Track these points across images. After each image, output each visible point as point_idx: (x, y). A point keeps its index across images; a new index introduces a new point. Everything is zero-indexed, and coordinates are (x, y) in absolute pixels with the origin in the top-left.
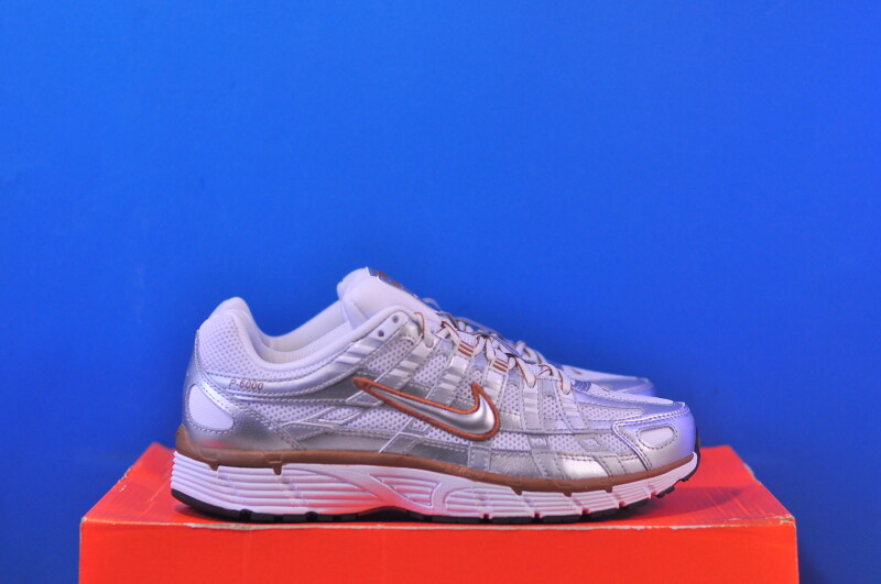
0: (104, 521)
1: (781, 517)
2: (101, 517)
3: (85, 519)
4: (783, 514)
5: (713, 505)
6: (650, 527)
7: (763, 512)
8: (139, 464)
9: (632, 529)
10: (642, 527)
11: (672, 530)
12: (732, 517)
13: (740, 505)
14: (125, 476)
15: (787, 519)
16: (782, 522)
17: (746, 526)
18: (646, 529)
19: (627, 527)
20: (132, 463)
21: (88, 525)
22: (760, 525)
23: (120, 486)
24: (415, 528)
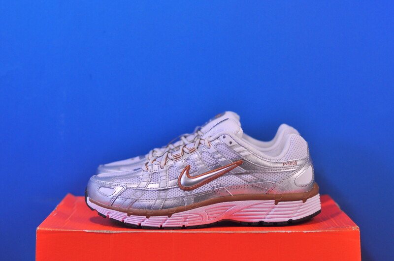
0: (47, 229)
1: (353, 227)
2: (45, 227)
3: (38, 228)
4: (354, 226)
5: (321, 221)
6: (294, 232)
7: (345, 225)
8: (62, 203)
9: (286, 232)
10: (290, 232)
11: (304, 233)
12: (331, 227)
13: (334, 221)
14: (56, 209)
15: (356, 228)
16: (353, 229)
17: (337, 231)
18: (292, 232)
19: (284, 232)
20: (59, 202)
21: (40, 231)
22: (344, 231)
23: (54, 214)
24: (188, 232)
